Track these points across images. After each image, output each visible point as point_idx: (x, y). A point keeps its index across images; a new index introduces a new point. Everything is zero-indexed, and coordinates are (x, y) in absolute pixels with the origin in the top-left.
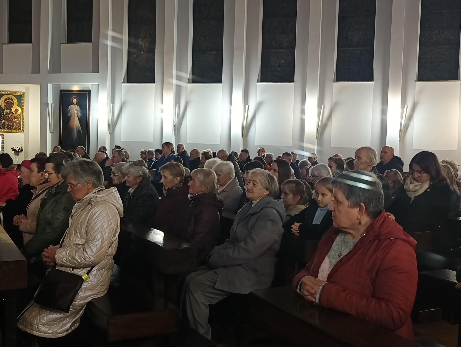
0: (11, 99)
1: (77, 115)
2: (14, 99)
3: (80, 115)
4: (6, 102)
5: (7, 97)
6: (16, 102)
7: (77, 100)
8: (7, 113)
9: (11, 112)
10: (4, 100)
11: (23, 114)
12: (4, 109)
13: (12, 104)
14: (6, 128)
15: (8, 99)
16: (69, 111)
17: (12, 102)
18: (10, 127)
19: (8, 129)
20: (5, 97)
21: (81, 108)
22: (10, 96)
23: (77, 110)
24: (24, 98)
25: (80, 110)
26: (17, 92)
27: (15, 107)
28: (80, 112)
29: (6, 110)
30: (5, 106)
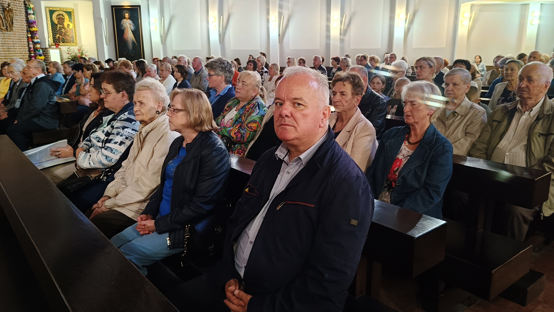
0: (63, 15)
1: (130, 28)
2: (65, 15)
3: (133, 28)
4: (58, 18)
5: (58, 13)
6: (67, 18)
7: (129, 14)
8: (60, 28)
9: (63, 28)
10: (56, 16)
11: (74, 28)
12: (57, 24)
13: (64, 19)
14: (61, 42)
15: (60, 15)
16: (122, 26)
17: (63, 17)
18: (65, 41)
19: (63, 42)
20: (56, 13)
21: (133, 22)
22: (61, 12)
23: (130, 24)
24: (74, 14)
25: (132, 24)
26: (66, 8)
27: (67, 22)
28: (133, 26)
29: (59, 25)
30: (58, 21)
